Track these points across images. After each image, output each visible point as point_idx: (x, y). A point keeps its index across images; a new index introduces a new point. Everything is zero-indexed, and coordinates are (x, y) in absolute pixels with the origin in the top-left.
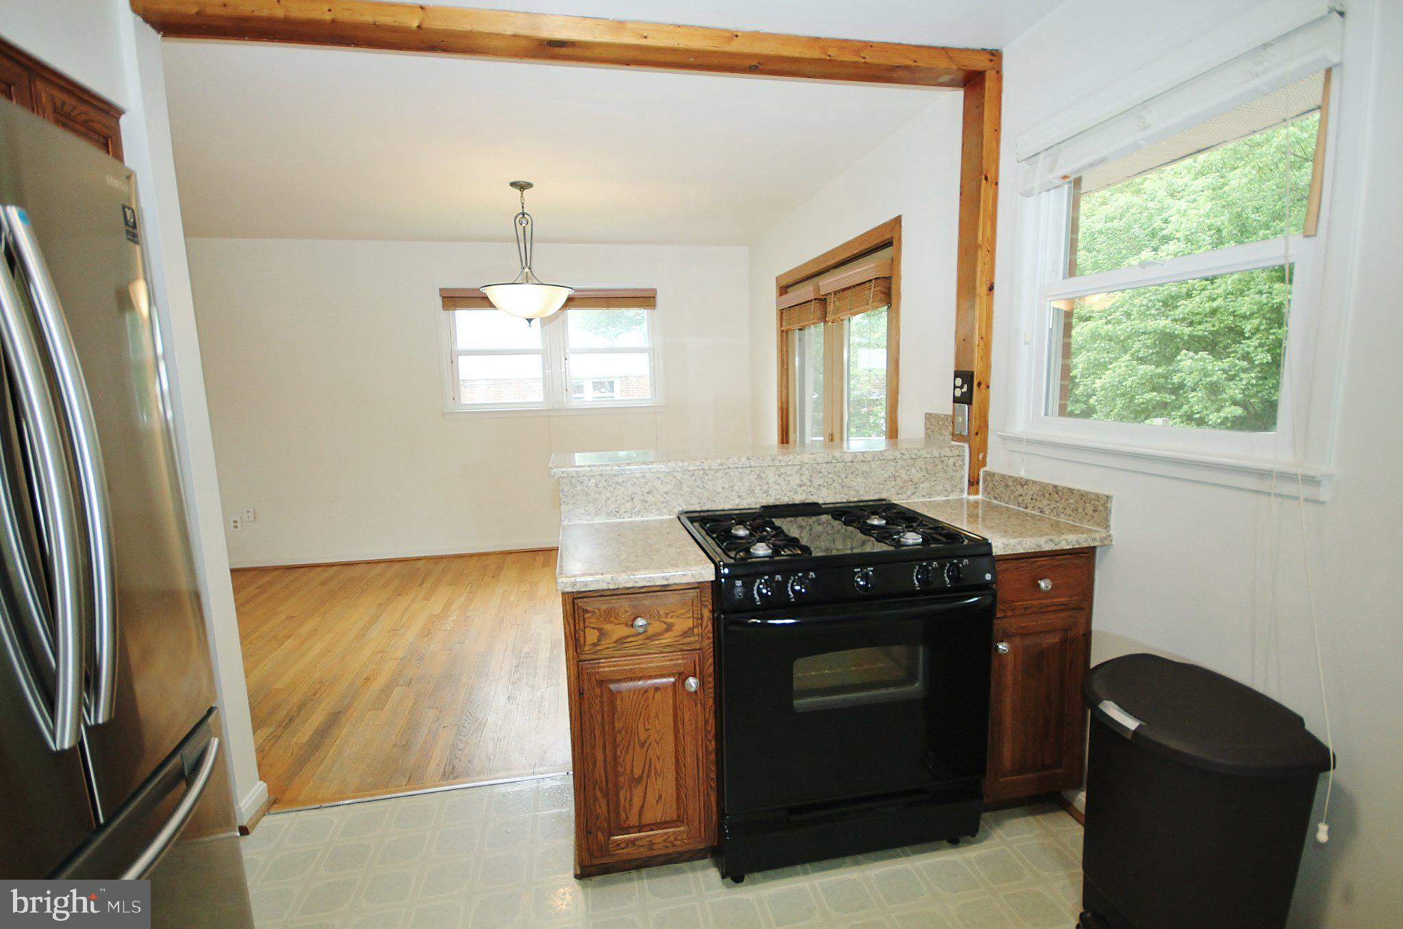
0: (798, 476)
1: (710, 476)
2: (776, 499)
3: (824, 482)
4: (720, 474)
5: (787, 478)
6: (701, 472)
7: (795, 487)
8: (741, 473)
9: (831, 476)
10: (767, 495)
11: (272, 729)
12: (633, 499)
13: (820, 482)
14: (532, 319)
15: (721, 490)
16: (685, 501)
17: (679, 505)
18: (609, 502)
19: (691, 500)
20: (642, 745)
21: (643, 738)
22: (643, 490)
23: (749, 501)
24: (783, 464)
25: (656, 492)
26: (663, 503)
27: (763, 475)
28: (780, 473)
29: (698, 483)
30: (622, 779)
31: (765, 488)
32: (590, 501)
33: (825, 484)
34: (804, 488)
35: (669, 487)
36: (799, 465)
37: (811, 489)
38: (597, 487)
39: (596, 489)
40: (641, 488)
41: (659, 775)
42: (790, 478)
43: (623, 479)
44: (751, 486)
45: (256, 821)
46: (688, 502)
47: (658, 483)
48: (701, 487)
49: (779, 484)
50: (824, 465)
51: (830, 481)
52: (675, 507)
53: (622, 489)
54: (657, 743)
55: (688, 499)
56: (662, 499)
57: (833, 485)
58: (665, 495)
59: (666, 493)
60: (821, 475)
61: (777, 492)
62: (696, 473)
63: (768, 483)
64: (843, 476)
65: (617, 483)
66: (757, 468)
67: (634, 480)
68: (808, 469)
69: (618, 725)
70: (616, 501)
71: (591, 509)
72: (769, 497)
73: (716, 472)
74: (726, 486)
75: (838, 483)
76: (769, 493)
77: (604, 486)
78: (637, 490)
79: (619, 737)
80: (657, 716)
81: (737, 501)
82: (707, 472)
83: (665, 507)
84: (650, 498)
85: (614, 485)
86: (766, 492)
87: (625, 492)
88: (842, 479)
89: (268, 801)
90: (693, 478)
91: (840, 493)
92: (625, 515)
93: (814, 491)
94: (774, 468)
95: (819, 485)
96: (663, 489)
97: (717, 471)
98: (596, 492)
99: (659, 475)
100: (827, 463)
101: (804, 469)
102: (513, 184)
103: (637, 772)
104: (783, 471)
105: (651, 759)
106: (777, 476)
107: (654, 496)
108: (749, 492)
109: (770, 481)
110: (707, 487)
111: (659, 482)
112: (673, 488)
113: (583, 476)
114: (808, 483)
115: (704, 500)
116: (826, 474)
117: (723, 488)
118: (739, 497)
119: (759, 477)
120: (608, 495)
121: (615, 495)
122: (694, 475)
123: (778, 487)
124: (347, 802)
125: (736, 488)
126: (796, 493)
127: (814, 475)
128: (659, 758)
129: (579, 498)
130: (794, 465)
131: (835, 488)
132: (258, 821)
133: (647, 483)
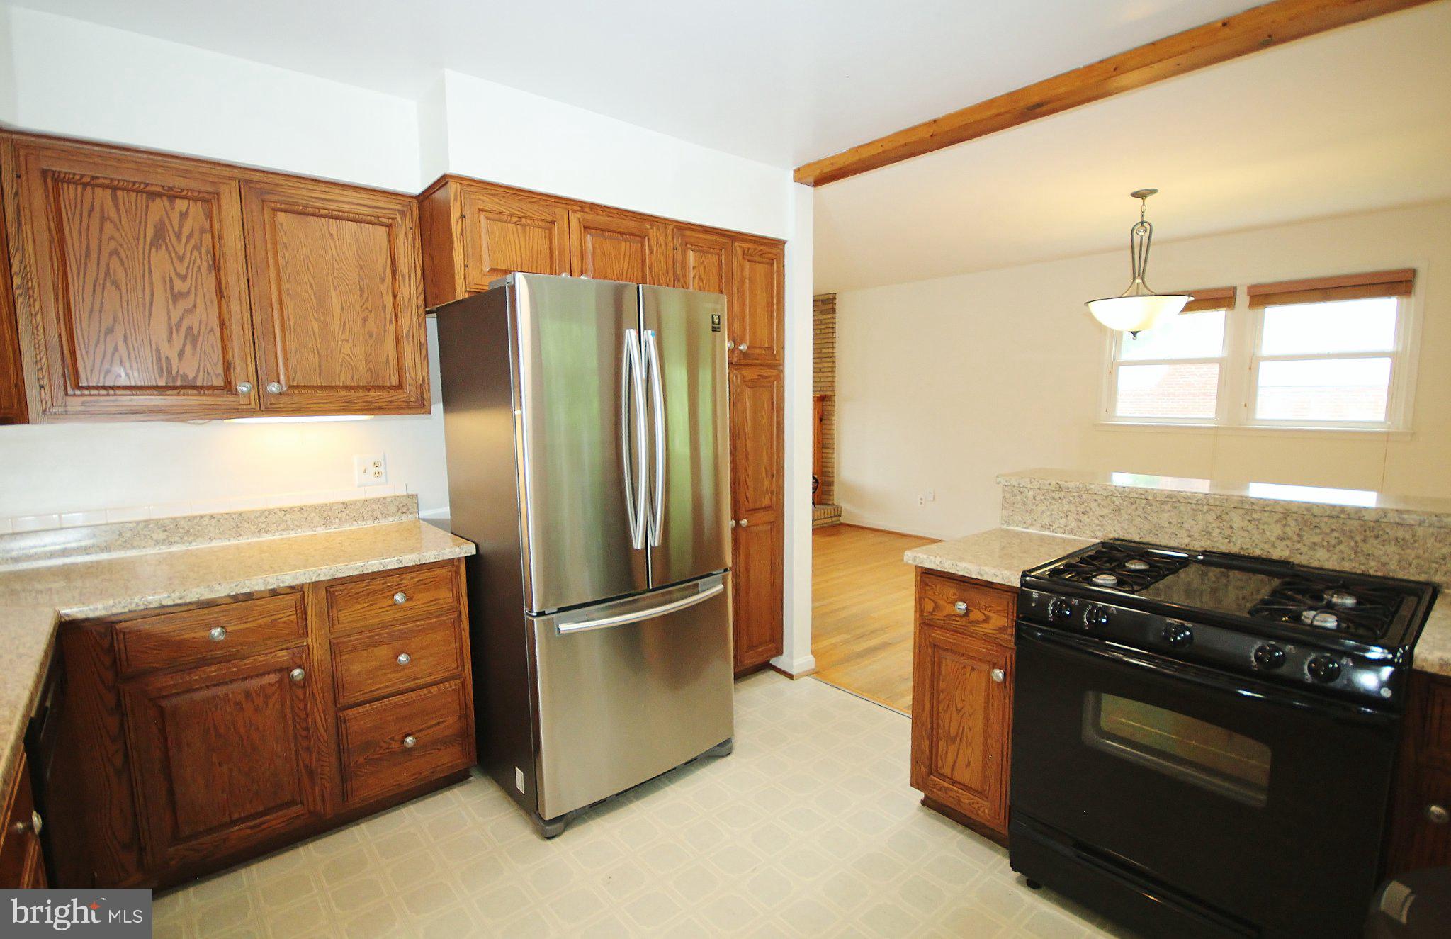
0: (1279, 526)
1: (1154, 507)
2: (1242, 548)
3: (1323, 540)
4: (1168, 507)
5: (1261, 527)
6: (1144, 501)
7: (1273, 539)
8: (1193, 510)
9: (1335, 534)
10: (1229, 542)
11: (849, 636)
12: (1067, 516)
13: (1317, 539)
14: (1138, 332)
15: (1166, 525)
16: (1122, 528)
17: (1115, 531)
18: (1044, 515)
19: (1129, 528)
20: (958, 711)
21: (960, 705)
22: (1078, 509)
23: (1203, 543)
24: (1256, 508)
25: (1091, 513)
26: (1097, 525)
27: (1225, 517)
28: (1250, 519)
29: (1140, 512)
30: (941, 731)
31: (1228, 532)
32: (1027, 511)
33: (1325, 544)
34: (1288, 542)
35: (1106, 511)
36: (1282, 513)
37: (1299, 546)
38: (1035, 500)
39: (1034, 501)
40: (1077, 507)
41: (970, 744)
42: (1265, 527)
43: (1060, 495)
44: (1207, 527)
45: (801, 676)
46: (1126, 530)
47: (1093, 506)
48: (1143, 517)
49: (1248, 531)
50: (1325, 519)
51: (1333, 542)
52: (1110, 532)
53: (1058, 505)
54: (970, 716)
55: (1126, 527)
56: (1097, 522)
57: (1338, 548)
58: (1100, 519)
59: (1102, 516)
60: (1318, 531)
61: (1243, 539)
62: (1138, 501)
63: (1231, 527)
64: (1358, 538)
65: (1053, 498)
66: (1218, 508)
67: (1071, 498)
68: (1296, 520)
69: (942, 685)
70: (1051, 514)
71: (1028, 518)
72: (1232, 544)
73: (1162, 504)
74: (1174, 522)
75: (1348, 545)
76: (1234, 539)
77: (1041, 500)
78: (1073, 508)
79: (942, 696)
80: (971, 691)
81: (1187, 541)
82: (1151, 502)
83: (1100, 530)
84: (1085, 519)
85: (1050, 500)
86: (1229, 537)
87: (1060, 508)
88: (1356, 542)
89: (813, 670)
90: (1134, 506)
91: (1350, 560)
92: (1059, 529)
93: (1304, 549)
94: (1243, 512)
95: (1314, 544)
96: (1099, 512)
97: (1164, 503)
98: (1034, 504)
99: (1095, 497)
100: (1331, 517)
101: (1289, 519)
102: (1135, 195)
103: (953, 733)
104: (1255, 516)
105: (964, 727)
106: (1246, 522)
107: (1088, 517)
108: (1204, 533)
109: (1235, 526)
110: (1149, 518)
111: (1095, 504)
112: (1110, 513)
113: (1023, 487)
114: (1295, 538)
115: (1145, 532)
116: (1328, 531)
117: (1170, 523)
118: (1189, 537)
119: (1219, 518)
120: (1044, 508)
121: (1051, 509)
122: (1135, 503)
123: (1246, 534)
124: (846, 690)
125: (1186, 526)
126: (1273, 546)
127: (1305, 528)
128: (970, 730)
129: (1018, 506)
130: (1275, 512)
131: (1341, 552)
132: (802, 677)
133: (1083, 503)
